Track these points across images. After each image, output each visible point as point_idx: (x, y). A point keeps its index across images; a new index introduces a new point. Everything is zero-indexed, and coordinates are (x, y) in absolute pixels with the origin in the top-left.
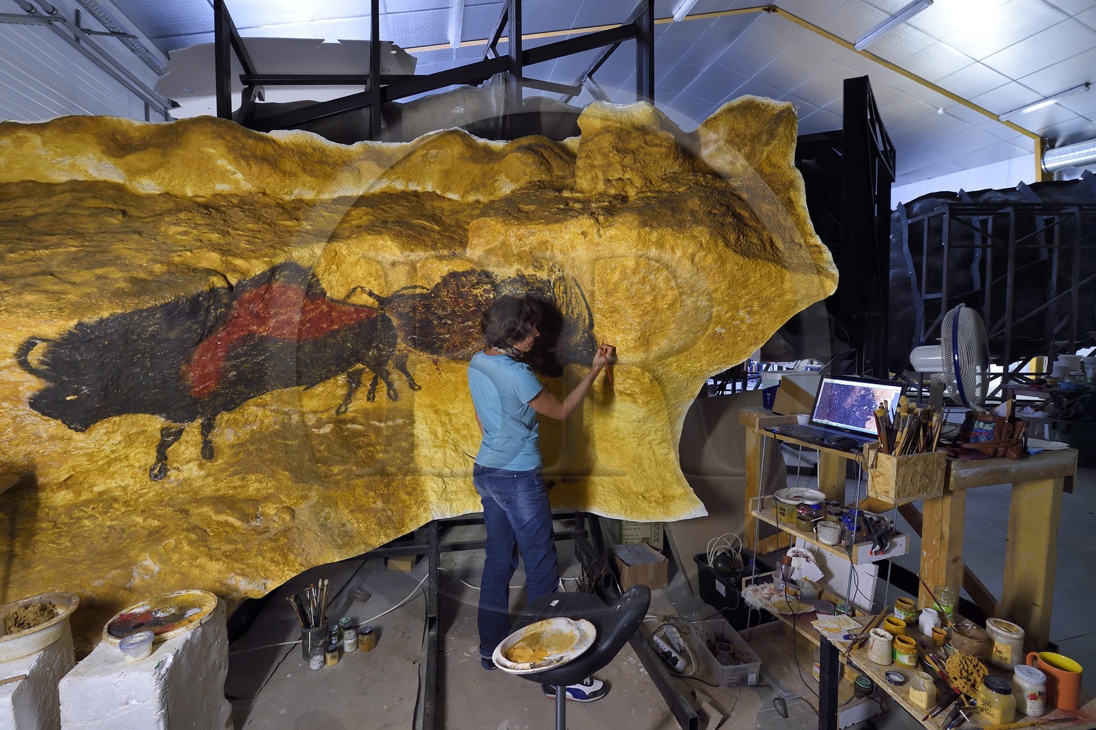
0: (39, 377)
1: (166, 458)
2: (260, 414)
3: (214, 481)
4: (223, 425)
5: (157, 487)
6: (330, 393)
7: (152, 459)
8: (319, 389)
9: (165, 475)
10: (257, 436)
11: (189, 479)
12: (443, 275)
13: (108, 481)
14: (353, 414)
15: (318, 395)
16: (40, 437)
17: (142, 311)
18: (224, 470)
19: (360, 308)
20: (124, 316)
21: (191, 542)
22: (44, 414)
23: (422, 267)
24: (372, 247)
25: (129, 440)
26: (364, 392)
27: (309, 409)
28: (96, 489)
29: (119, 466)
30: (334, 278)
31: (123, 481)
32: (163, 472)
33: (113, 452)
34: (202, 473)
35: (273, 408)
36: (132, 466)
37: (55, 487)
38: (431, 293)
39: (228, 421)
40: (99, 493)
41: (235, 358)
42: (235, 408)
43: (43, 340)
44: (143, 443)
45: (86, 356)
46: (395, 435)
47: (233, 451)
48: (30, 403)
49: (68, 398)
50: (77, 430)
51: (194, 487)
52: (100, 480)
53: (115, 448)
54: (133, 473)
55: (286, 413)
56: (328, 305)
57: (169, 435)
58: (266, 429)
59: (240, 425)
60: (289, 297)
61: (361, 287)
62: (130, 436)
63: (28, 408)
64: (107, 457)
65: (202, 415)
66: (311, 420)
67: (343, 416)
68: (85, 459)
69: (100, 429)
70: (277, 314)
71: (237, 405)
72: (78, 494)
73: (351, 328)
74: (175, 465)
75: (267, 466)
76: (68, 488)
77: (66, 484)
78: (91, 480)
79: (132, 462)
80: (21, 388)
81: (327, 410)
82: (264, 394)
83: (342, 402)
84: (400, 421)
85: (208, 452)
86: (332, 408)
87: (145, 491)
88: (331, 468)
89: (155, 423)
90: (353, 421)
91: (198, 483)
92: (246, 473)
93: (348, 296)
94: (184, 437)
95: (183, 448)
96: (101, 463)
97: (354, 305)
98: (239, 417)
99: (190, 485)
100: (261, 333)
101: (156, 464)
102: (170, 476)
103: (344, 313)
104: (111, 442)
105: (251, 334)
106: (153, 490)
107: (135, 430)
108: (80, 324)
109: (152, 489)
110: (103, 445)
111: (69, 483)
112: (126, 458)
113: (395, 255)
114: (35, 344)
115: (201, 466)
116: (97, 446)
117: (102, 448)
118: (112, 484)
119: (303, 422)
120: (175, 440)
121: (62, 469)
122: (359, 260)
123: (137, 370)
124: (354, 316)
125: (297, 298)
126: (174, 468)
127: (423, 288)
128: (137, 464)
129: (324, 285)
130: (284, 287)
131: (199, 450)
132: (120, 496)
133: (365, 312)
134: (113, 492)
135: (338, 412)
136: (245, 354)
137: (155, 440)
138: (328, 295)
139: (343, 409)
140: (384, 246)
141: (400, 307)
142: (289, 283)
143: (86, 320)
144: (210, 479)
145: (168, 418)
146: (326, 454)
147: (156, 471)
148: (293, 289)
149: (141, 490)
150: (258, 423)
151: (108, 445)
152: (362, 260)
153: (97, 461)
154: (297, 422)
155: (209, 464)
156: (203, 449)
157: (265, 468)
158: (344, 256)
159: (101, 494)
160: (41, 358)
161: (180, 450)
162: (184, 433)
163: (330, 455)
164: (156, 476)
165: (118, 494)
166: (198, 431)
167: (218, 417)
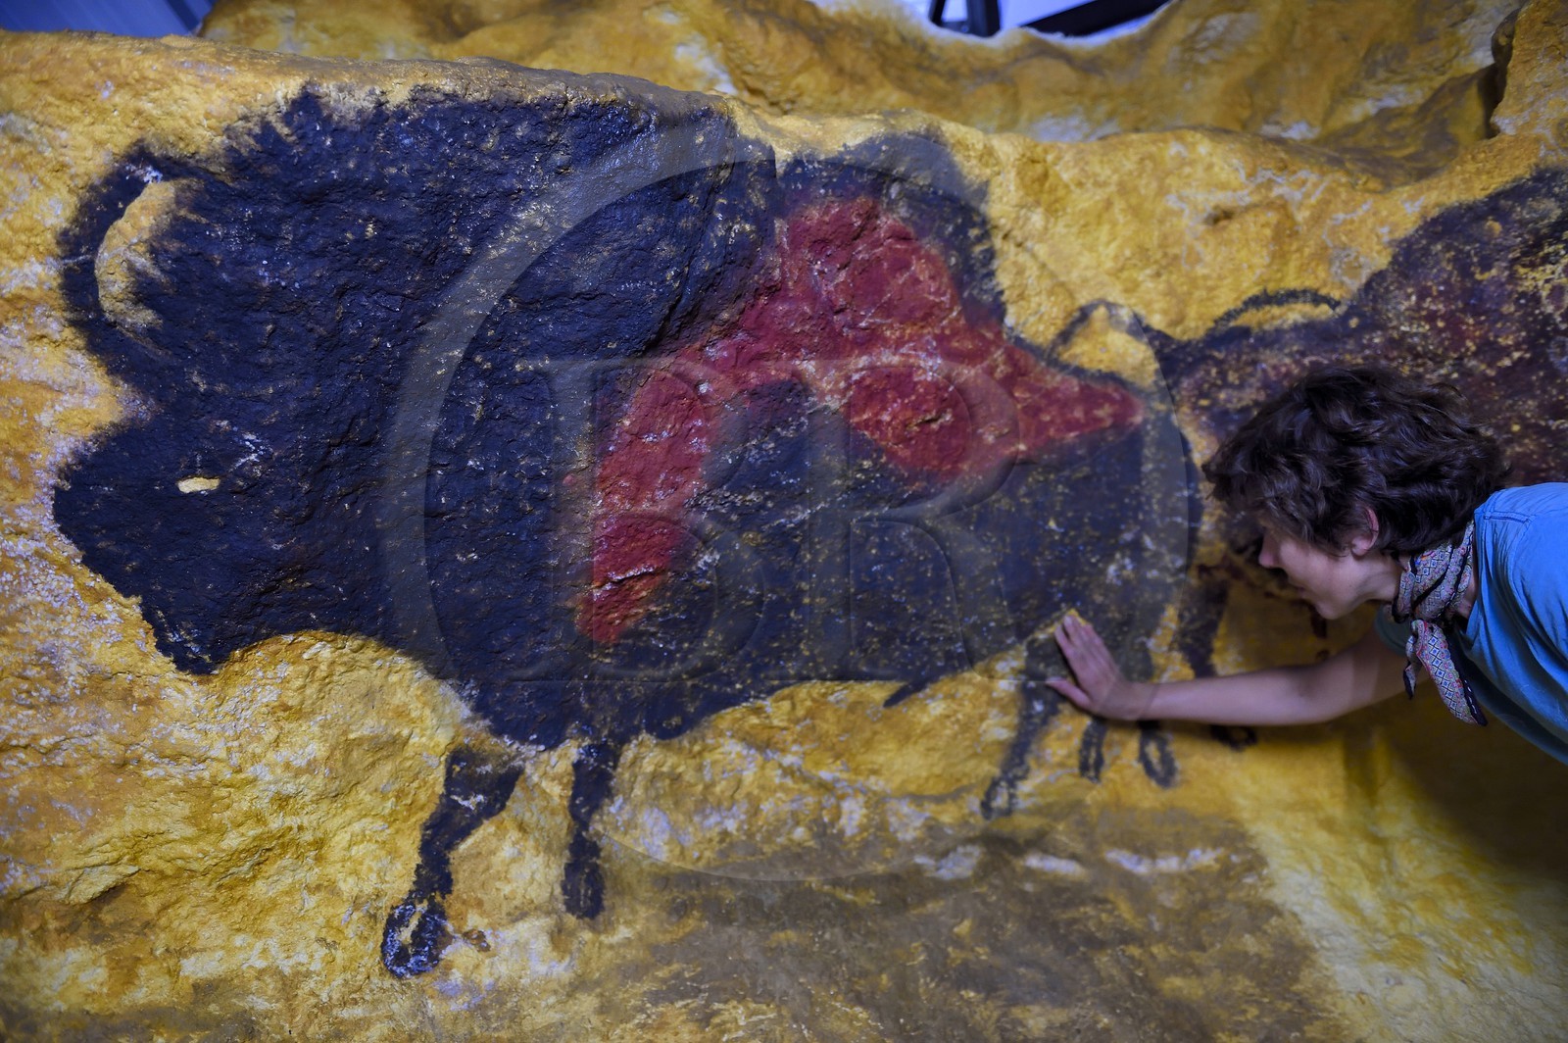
0: (113, 371)
1: (446, 884)
2: (749, 776)
3: (602, 1010)
4: (638, 791)
5: (400, 1005)
6: (965, 727)
7: (400, 879)
8: (932, 708)
9: (434, 959)
10: (737, 857)
11: (512, 989)
12: (1400, 234)
13: (239, 940)
14: (1036, 823)
15: (927, 732)
16: (57, 678)
18: (634, 971)
19: (1097, 386)
22: (95, 561)
23: (1317, 219)
24: (1149, 164)
25: (344, 770)
26: (1068, 736)
27: (897, 780)
28: (194, 968)
29: (287, 880)
30: (1032, 262)
31: (288, 948)
32: (431, 939)
33: (282, 801)
34: (562, 970)
35: (789, 760)
37: (53, 925)
38: (1347, 316)
39: (655, 777)
40: (196, 987)
42: (678, 731)
43: (170, 168)
44: (384, 797)
46: (1204, 906)
47: (667, 896)
48: (59, 495)
49: (187, 486)
50: (183, 663)
51: (527, 1026)
52: (212, 931)
53: (290, 789)
54: (328, 924)
55: (824, 787)
56: (1009, 356)
57: (470, 787)
58: (769, 838)
59: (690, 804)
60: (916, 281)
61: (1110, 306)
62: (349, 746)
63: (47, 523)
64: (259, 818)
65: (587, 726)
66: (908, 823)
67: (1004, 827)
68: (183, 809)
71: (690, 723)
72: (125, 972)
73: (1067, 459)
74: (474, 921)
75: (791, 975)
76: (97, 940)
77: (94, 920)
78: (182, 920)
79: (333, 870)
80: (45, 418)
81: (956, 795)
82: (771, 691)
83: (996, 772)
84: (1205, 858)
85: (586, 886)
86: (967, 789)
87: (358, 1012)
88: (1017, 1012)
89: (438, 719)
90: (1039, 842)
91: (546, 1014)
92: (716, 993)
93: (1065, 336)
94: (517, 803)
95: (506, 852)
96: (233, 841)
97: (1079, 372)
98: (686, 769)
99: (515, 1016)
100: (822, 395)
101: (410, 901)
102: (449, 967)
103: (1049, 395)
104: (285, 752)
106: (382, 1017)
107: (368, 728)
108: (307, 103)
109: (382, 1011)
110: (255, 758)
111: (107, 917)
112: (320, 847)
113: (1223, 186)
114: (134, 188)
115: (558, 937)
116: (236, 759)
117: (249, 772)
118: (251, 955)
119: (883, 826)
120: (488, 811)
121: (96, 839)
122: (1109, 204)
124: (1078, 413)
125: (937, 293)
126: (467, 935)
127: (1317, 299)
128: (347, 886)
129: (1004, 280)
130: (904, 238)
132: (267, 1015)
133: (1112, 401)
134: (245, 992)
135: (986, 806)
137: (423, 797)
138: (1010, 320)
139: (1000, 801)
140: (1183, 162)
141: (1226, 385)
142: (922, 233)
143: (328, 89)
144: (587, 1003)
145: (481, 708)
146: (983, 953)
147: (405, 935)
148: (929, 259)
149: (344, 1004)
150: (741, 810)
151: (271, 766)
152: (1119, 205)
153: (222, 831)
154: (863, 828)
155: (587, 935)
156: (572, 869)
157: (781, 983)
158: (1066, 186)
159: (205, 990)
160: (143, 262)
161: (496, 860)
162: (517, 791)
163: (999, 961)
164: (401, 957)
165: (261, 1004)
166: (557, 792)
167: (629, 753)
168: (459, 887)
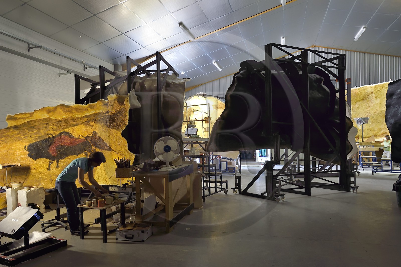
0: (28, 151)
2: (68, 160)
11: (53, 171)
16: (30, 161)
17: (38, 141)
20: (36, 142)
21: (49, 181)
22: (30, 157)
25: (44, 163)
30: (75, 134)
31: (43, 170)
32: (50, 169)
33: (41, 164)
36: (44, 167)
37: (33, 169)
38: (92, 136)
39: (62, 161)
41: (58, 149)
42: (63, 159)
44: (46, 164)
45: (32, 148)
48: (28, 155)
49: (32, 155)
54: (45, 169)
56: (75, 139)
57: (51, 163)
59: (64, 162)
61: (81, 135)
65: (57, 159)
68: (37, 165)
69: (38, 160)
70: (64, 141)
72: (36, 171)
73: (81, 143)
78: (38, 169)
80: (26, 153)
82: (68, 156)
85: (58, 166)
89: (48, 160)
91: (55, 172)
93: (79, 137)
95: (53, 165)
97: (81, 139)
100: (62, 144)
103: (79, 140)
105: (59, 145)
106: (48, 172)
107: (44, 161)
111: (35, 169)
112: (43, 166)
113: (84, 128)
115: (56, 169)
116: (38, 163)
118: (41, 170)
120: (52, 164)
121: (34, 166)
122: (79, 130)
123: (41, 151)
124: (81, 141)
125: (68, 138)
131: (56, 166)
132: (42, 172)
136: (60, 148)
140: (82, 127)
141: (89, 139)
142: (65, 135)
145: (50, 159)
149: (46, 172)
150: (68, 162)
153: (39, 166)
158: (76, 129)
159: (39, 171)
160: (27, 148)
164: (48, 170)
166: (56, 162)
167: (60, 160)
168: (51, 167)
